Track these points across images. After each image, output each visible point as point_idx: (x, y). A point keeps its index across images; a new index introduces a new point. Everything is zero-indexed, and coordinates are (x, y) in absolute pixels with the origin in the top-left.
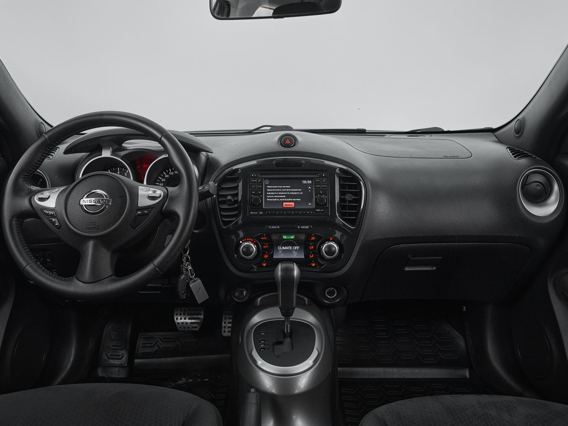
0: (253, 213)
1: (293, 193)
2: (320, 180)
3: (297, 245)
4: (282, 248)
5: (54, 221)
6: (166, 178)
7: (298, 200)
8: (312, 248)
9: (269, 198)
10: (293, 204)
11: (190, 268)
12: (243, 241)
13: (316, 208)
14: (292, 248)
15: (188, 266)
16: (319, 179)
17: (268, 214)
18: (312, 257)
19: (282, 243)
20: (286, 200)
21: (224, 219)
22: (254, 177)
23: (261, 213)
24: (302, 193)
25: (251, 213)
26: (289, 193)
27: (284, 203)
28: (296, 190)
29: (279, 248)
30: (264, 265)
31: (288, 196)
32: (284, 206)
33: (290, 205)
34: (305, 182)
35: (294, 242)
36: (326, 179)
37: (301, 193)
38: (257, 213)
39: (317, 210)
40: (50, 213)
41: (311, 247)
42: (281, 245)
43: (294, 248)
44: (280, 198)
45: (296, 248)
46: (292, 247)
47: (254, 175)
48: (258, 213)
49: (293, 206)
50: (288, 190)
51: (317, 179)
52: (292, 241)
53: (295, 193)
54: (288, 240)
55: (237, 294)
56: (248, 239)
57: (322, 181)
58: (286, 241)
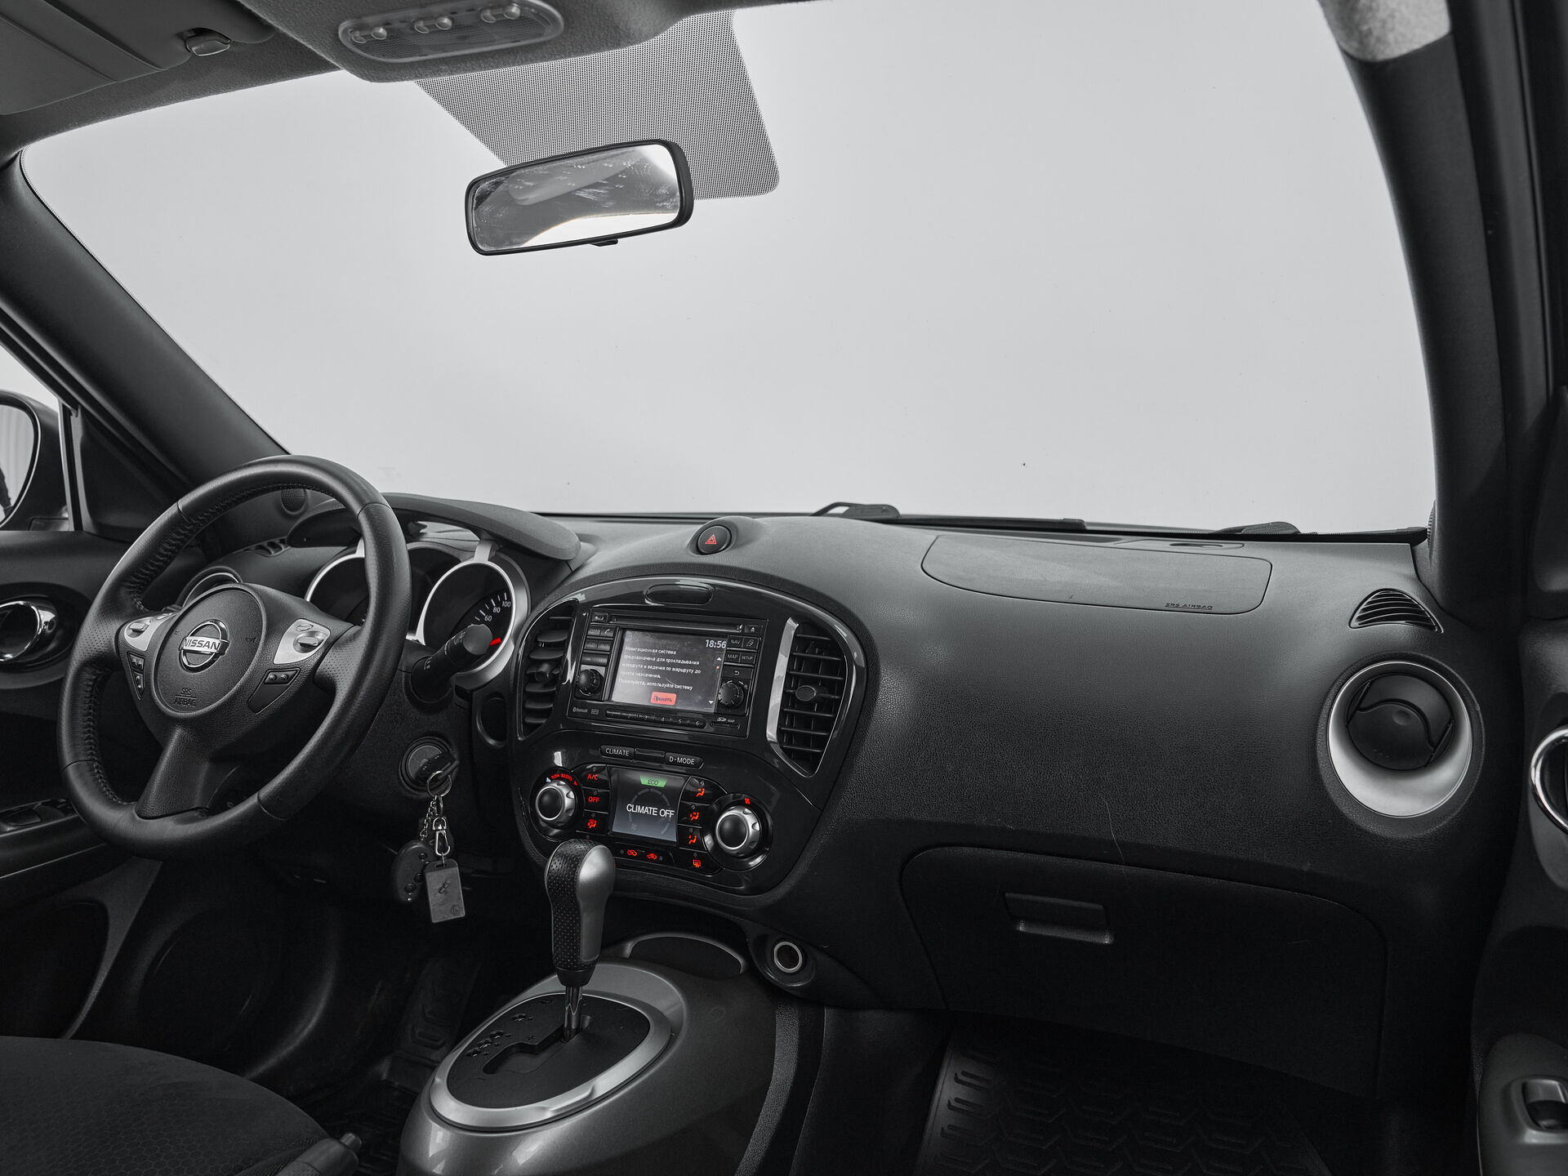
0: (578, 710)
1: (678, 670)
2: (741, 642)
3: (669, 805)
4: (634, 810)
5: (138, 680)
6: (495, 615)
7: (686, 687)
8: (696, 818)
10: (673, 696)
11: (442, 829)
12: (552, 777)
13: (717, 714)
14: (658, 813)
15: (437, 826)
16: (738, 639)
17: (608, 715)
18: (694, 841)
19: (636, 796)
20: (660, 685)
21: (530, 720)
22: (598, 621)
23: (594, 712)
24: (699, 672)
25: (575, 709)
26: (669, 669)
27: (653, 694)
28: (687, 662)
29: (630, 808)
31: (666, 677)
32: (652, 701)
33: (665, 700)
34: (711, 643)
35: (663, 796)
36: (755, 641)
37: (697, 672)
38: (586, 711)
39: (719, 720)
40: (138, 661)
41: (693, 815)
42: (632, 802)
43: (663, 813)
45: (666, 813)
46: (658, 811)
48: (589, 711)
49: (673, 703)
50: (668, 661)
51: (734, 639)
52: (660, 793)
53: (684, 671)
54: (652, 790)
56: (562, 776)
57: (745, 645)
58: (647, 790)
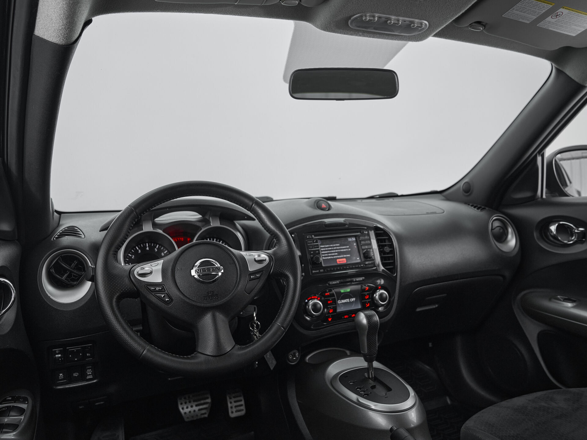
0: (315, 271)
1: (342, 250)
3: (353, 297)
4: (341, 302)
5: (164, 297)
7: (348, 256)
8: (368, 297)
9: (325, 257)
10: (345, 259)
12: (308, 299)
13: (365, 261)
14: (350, 301)
16: (362, 236)
17: (328, 271)
18: (368, 305)
19: (340, 297)
20: (338, 257)
22: (309, 238)
23: (322, 271)
25: (313, 272)
26: (339, 251)
27: (338, 260)
28: (344, 247)
29: (339, 302)
30: (330, 320)
31: (340, 254)
32: (338, 263)
33: (342, 261)
34: (350, 239)
37: (349, 250)
38: (318, 271)
39: (366, 263)
40: (157, 289)
41: (366, 297)
42: (340, 299)
44: (333, 256)
45: (352, 300)
46: (350, 300)
47: (309, 237)
48: (319, 271)
49: (345, 262)
50: (338, 248)
52: (349, 294)
53: (345, 250)
54: (346, 293)
55: (291, 356)
56: (313, 297)
57: (365, 237)
58: (344, 294)
